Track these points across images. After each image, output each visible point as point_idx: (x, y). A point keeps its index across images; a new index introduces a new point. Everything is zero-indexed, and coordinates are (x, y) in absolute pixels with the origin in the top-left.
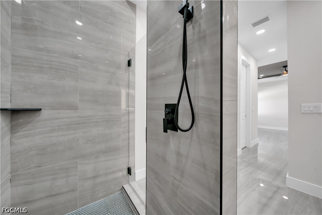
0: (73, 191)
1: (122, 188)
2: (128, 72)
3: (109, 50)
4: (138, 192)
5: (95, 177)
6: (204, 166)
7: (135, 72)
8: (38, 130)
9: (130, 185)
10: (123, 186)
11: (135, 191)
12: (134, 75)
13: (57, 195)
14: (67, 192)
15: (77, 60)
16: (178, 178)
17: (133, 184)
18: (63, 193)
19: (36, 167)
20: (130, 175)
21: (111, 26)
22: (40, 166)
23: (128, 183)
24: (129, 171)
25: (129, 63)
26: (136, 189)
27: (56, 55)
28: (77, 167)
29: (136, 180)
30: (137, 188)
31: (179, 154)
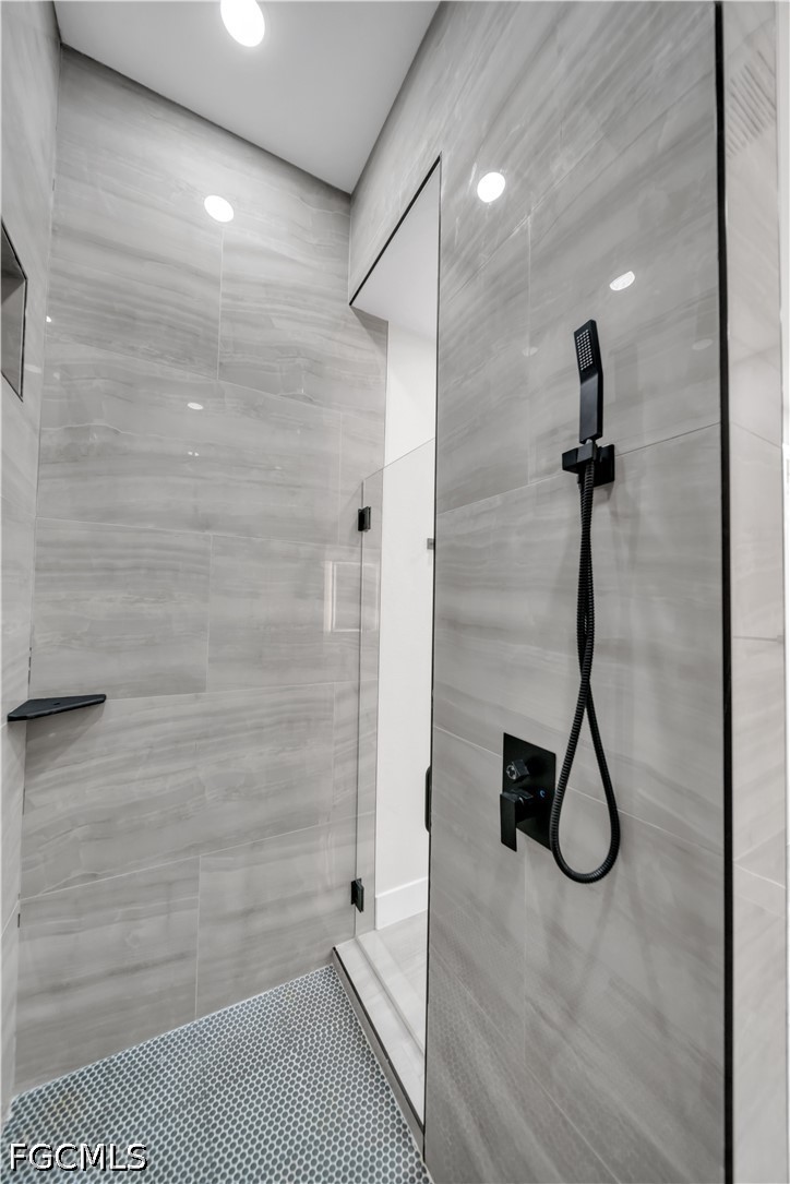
0: (182, 957)
1: (331, 955)
2: (358, 549)
3: (299, 487)
4: (388, 982)
5: (248, 913)
6: (660, 1021)
7: (380, 548)
8: (94, 763)
9: (358, 944)
10: (334, 949)
11: (376, 975)
12: (378, 558)
13: (137, 969)
14: (168, 961)
15: (207, 533)
16: (555, 1016)
17: (367, 939)
18: (155, 965)
19: (85, 878)
20: (361, 909)
21: (308, 405)
22: (94, 876)
23: (353, 935)
24: (357, 894)
25: (363, 521)
26: (378, 966)
27: (150, 526)
28: (196, 878)
29: (379, 927)
30: (382, 962)
31: (556, 933)
